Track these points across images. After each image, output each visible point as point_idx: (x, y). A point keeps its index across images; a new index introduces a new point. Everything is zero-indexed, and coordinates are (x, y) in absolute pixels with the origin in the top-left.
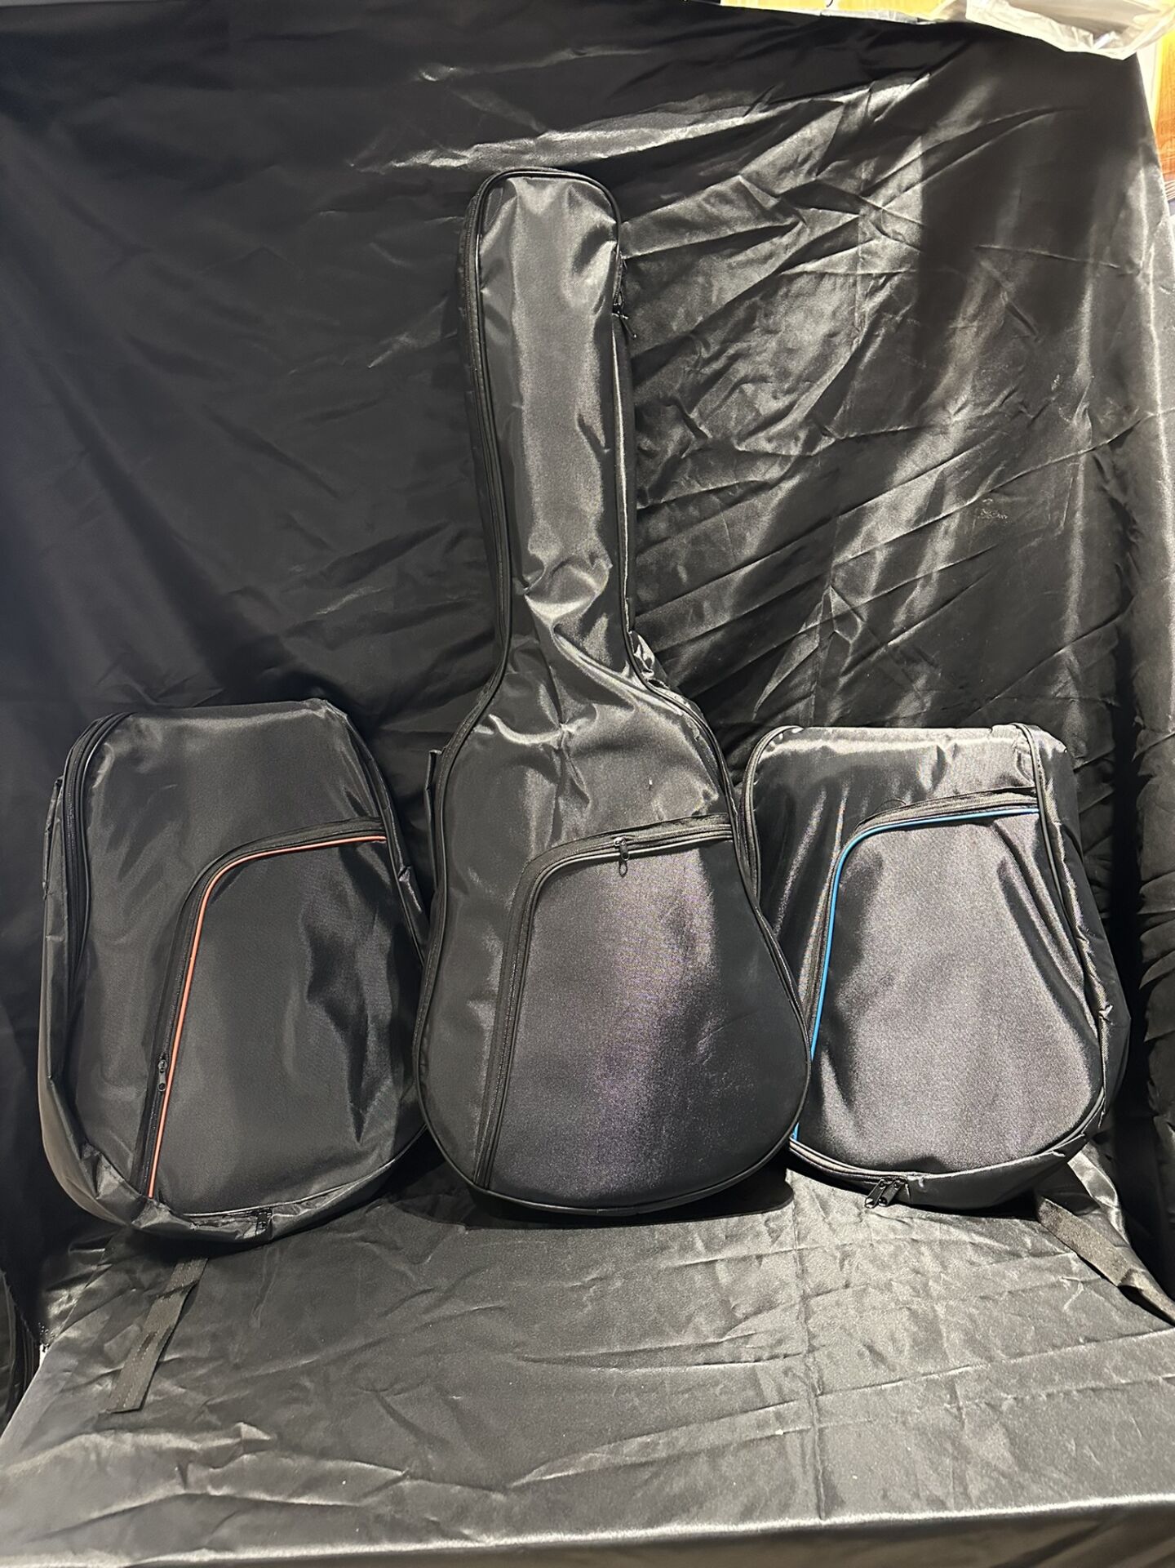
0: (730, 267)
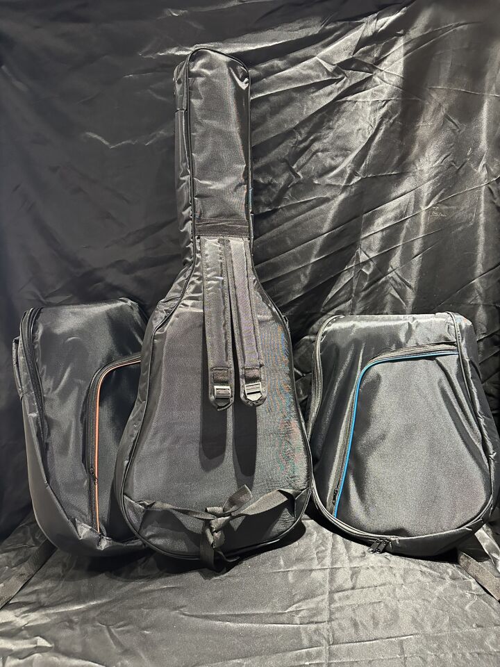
0: (312, 98)
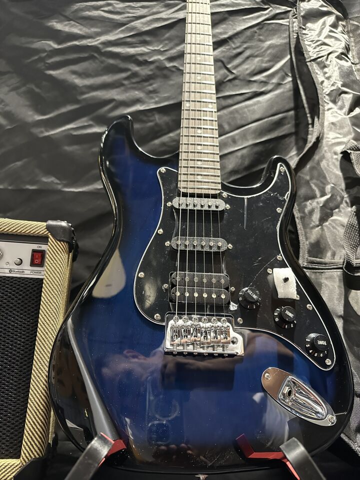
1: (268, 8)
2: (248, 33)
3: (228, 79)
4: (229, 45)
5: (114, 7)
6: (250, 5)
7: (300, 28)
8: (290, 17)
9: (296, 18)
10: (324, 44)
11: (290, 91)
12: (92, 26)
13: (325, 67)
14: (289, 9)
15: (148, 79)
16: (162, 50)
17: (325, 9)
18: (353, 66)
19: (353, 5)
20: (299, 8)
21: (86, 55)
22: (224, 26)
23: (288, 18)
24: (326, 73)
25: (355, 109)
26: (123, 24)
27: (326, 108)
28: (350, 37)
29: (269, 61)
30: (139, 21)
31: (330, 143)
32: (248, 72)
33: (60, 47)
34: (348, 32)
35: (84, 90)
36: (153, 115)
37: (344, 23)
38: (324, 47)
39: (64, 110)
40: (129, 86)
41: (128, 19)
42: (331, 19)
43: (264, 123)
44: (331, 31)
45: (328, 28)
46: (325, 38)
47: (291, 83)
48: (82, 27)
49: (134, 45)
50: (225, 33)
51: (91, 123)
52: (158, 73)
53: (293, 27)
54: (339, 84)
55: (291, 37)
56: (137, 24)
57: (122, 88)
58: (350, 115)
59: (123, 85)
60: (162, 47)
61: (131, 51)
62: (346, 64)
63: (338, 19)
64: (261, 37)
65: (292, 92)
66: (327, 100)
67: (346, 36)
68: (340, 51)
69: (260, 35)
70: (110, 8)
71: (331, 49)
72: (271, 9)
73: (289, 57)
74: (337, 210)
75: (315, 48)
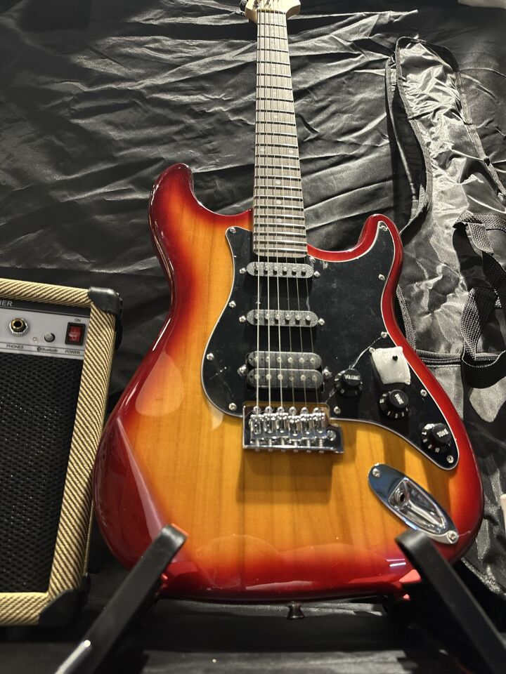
1: (358, 55)
2: (334, 83)
3: (309, 138)
4: (310, 97)
5: (163, 45)
6: (336, 49)
7: (400, 79)
8: (387, 65)
9: (394, 67)
10: (430, 99)
11: (388, 155)
12: (134, 66)
13: (431, 125)
14: (385, 57)
15: (206, 135)
16: (224, 99)
17: (429, 58)
18: (466, 126)
19: (464, 55)
20: (398, 55)
21: (126, 101)
22: (304, 73)
23: (384, 68)
24: (432, 133)
25: (469, 176)
26: (174, 66)
27: (434, 175)
28: (461, 93)
29: (361, 119)
30: (195, 63)
31: (440, 215)
32: (334, 131)
33: (91, 90)
34: (459, 87)
35: (123, 145)
36: (213, 180)
37: (453, 76)
38: (430, 103)
39: (94, 169)
40: (181, 143)
41: (181, 59)
42: (438, 71)
43: (354, 193)
44: (438, 84)
45: (434, 81)
46: (431, 91)
47: (389, 146)
48: (119, 67)
49: (189, 92)
50: (306, 82)
51: (131, 187)
52: (219, 127)
53: (390, 78)
54: (449, 146)
55: (388, 90)
56: (192, 66)
57: (173, 145)
58: (464, 183)
59: (173, 141)
60: (224, 96)
61: (185, 99)
62: (457, 123)
63: (446, 70)
64: (350, 89)
65: (390, 157)
66: (435, 164)
67: (456, 91)
68: (450, 107)
69: (348, 87)
70: (157, 45)
71: (437, 105)
72: (363, 55)
73: (385, 114)
74: (451, 294)
75: (418, 104)
